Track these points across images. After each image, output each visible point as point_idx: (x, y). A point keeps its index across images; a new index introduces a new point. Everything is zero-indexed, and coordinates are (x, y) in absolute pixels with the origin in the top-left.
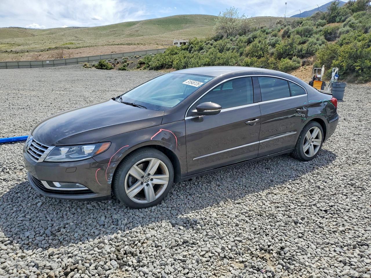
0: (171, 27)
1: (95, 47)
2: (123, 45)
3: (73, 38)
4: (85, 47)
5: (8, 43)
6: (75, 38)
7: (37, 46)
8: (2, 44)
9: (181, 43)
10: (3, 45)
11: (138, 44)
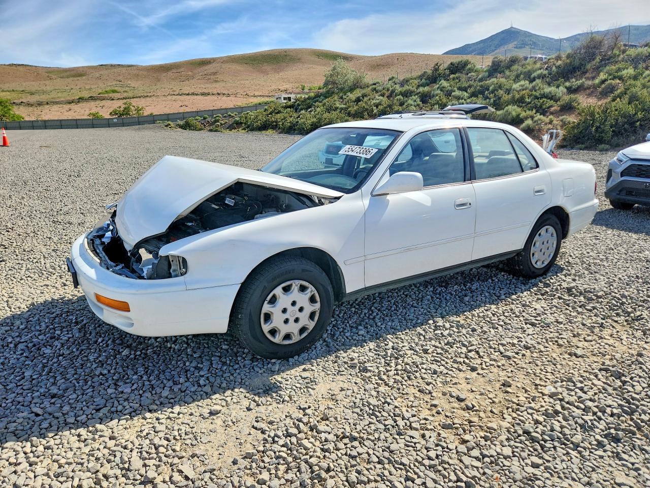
0: (266, 67)
1: (154, 98)
2: (197, 95)
3: (114, 83)
4: (137, 97)
5: (13, 91)
6: (118, 83)
7: (60, 95)
8: (3, 91)
9: (285, 99)
10: (4, 93)
11: (219, 94)
